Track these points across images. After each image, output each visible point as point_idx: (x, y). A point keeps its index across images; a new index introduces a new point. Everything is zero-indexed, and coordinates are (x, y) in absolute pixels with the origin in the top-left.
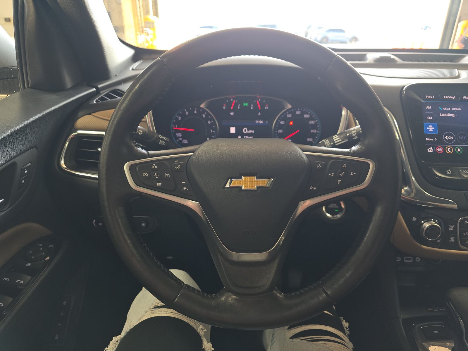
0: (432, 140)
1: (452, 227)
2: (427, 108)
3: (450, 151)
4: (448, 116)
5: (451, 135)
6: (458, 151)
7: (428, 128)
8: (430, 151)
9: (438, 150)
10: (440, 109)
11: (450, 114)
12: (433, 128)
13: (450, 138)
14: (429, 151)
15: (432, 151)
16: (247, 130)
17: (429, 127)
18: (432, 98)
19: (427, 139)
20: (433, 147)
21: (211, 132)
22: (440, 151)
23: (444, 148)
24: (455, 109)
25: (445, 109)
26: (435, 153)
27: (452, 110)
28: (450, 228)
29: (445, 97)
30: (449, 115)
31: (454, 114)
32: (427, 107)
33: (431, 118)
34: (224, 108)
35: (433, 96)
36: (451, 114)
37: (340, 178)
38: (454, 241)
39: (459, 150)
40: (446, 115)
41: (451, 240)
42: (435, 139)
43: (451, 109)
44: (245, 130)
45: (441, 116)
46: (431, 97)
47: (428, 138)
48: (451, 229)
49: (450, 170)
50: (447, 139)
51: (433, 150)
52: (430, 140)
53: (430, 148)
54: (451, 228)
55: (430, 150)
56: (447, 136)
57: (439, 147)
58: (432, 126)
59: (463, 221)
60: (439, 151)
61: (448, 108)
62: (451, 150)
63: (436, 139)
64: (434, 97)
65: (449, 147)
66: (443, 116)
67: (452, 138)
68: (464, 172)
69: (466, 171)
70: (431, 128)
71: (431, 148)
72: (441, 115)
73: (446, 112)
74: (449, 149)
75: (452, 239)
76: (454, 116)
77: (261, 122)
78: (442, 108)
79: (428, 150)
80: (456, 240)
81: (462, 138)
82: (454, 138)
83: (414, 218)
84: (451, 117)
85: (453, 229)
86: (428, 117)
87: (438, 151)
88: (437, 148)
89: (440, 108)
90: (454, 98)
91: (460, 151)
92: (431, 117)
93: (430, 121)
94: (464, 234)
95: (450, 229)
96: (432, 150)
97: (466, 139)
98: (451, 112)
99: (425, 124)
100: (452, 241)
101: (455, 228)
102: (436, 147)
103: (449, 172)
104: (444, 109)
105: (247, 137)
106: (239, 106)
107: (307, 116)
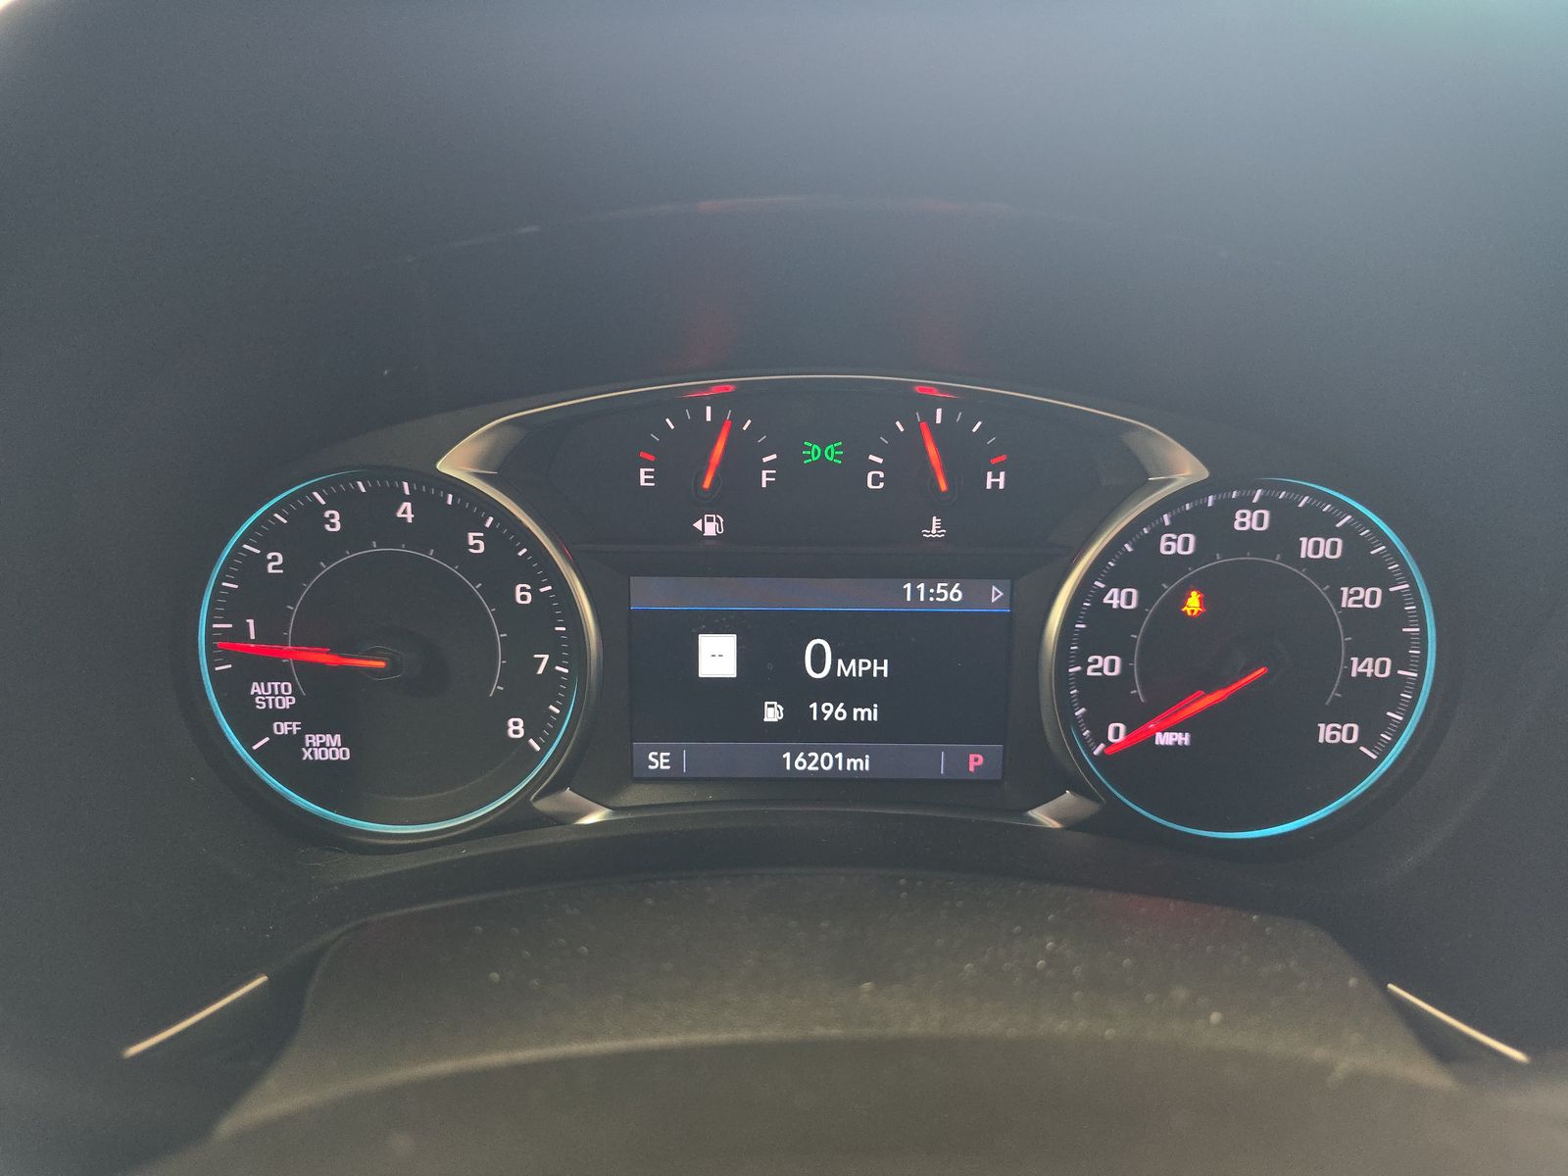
16: (835, 656)
21: (542, 669)
34: (645, 477)
77: (950, 594)
105: (839, 713)
106: (770, 465)
107: (1325, 547)
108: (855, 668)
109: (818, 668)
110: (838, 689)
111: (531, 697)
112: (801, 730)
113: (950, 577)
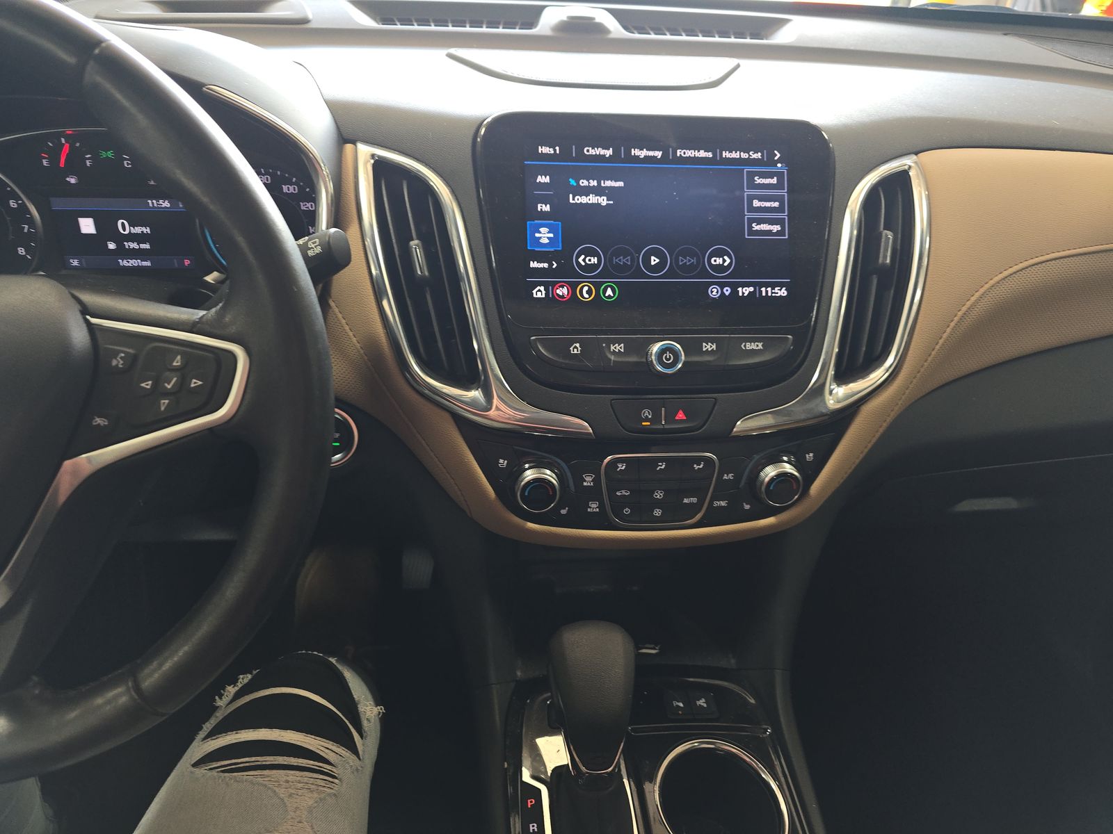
0: (546, 265)
1: (589, 479)
2: (538, 181)
3: (587, 296)
4: (591, 202)
5: (594, 254)
6: (607, 295)
7: (537, 235)
8: (539, 295)
9: (558, 291)
10: (573, 182)
11: (597, 198)
12: (551, 235)
13: (590, 260)
14: (535, 296)
15: (544, 296)
16: (130, 226)
17: (540, 233)
18: (553, 152)
19: (534, 265)
20: (546, 285)
21: (26, 230)
22: (562, 297)
23: (573, 287)
24: (609, 183)
25: (584, 183)
26: (551, 300)
27: (603, 185)
28: (585, 481)
29: (588, 151)
30: (592, 199)
31: (605, 198)
32: (539, 177)
33: (547, 208)
34: (45, 163)
35: (557, 148)
36: (599, 197)
37: (166, 394)
38: (598, 510)
39: (609, 292)
40: (584, 200)
41: (591, 507)
42: (554, 263)
43: (599, 183)
44: (123, 224)
45: (574, 202)
46: (551, 149)
47: (535, 262)
48: (589, 484)
49: (578, 345)
50: (583, 264)
51: (547, 294)
52: (541, 265)
53: (538, 288)
54: (588, 481)
55: (539, 293)
56: (583, 257)
57: (559, 284)
58: (547, 230)
59: (613, 464)
60: (561, 294)
61: (591, 181)
62: (589, 292)
63: (555, 265)
64: (558, 152)
65: (585, 285)
66: (579, 202)
67: (594, 260)
68: (612, 348)
69: (617, 345)
70: (544, 235)
71: (542, 288)
72: (574, 199)
73: (587, 191)
74: (586, 289)
75: (594, 507)
76: (604, 203)
77: (166, 204)
78: (576, 182)
79: (534, 292)
80: (601, 506)
81: (620, 260)
82: (599, 260)
83: (501, 461)
84: (599, 205)
85: (592, 484)
86: (539, 205)
87: (557, 294)
88: (557, 286)
89: (570, 180)
90: (609, 153)
91: (612, 295)
92: (548, 206)
93: (543, 215)
94: (618, 494)
95: (585, 484)
96: (544, 292)
97: (629, 263)
98: (598, 191)
99: (531, 225)
100: (595, 510)
101: (597, 480)
102: (554, 284)
103: (575, 350)
104: (582, 185)
105: (134, 245)
106: (89, 159)
107: (291, 188)
108: (138, 230)
109: (124, 230)
110: (132, 238)
111: (25, 240)
112: (123, 252)
113: (164, 199)
